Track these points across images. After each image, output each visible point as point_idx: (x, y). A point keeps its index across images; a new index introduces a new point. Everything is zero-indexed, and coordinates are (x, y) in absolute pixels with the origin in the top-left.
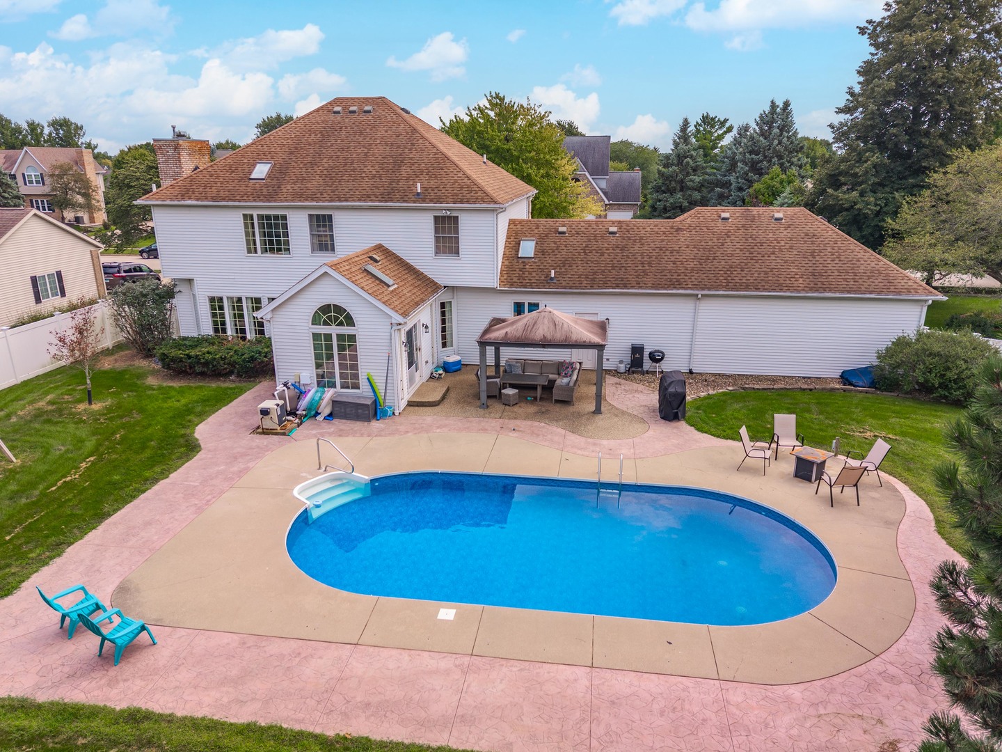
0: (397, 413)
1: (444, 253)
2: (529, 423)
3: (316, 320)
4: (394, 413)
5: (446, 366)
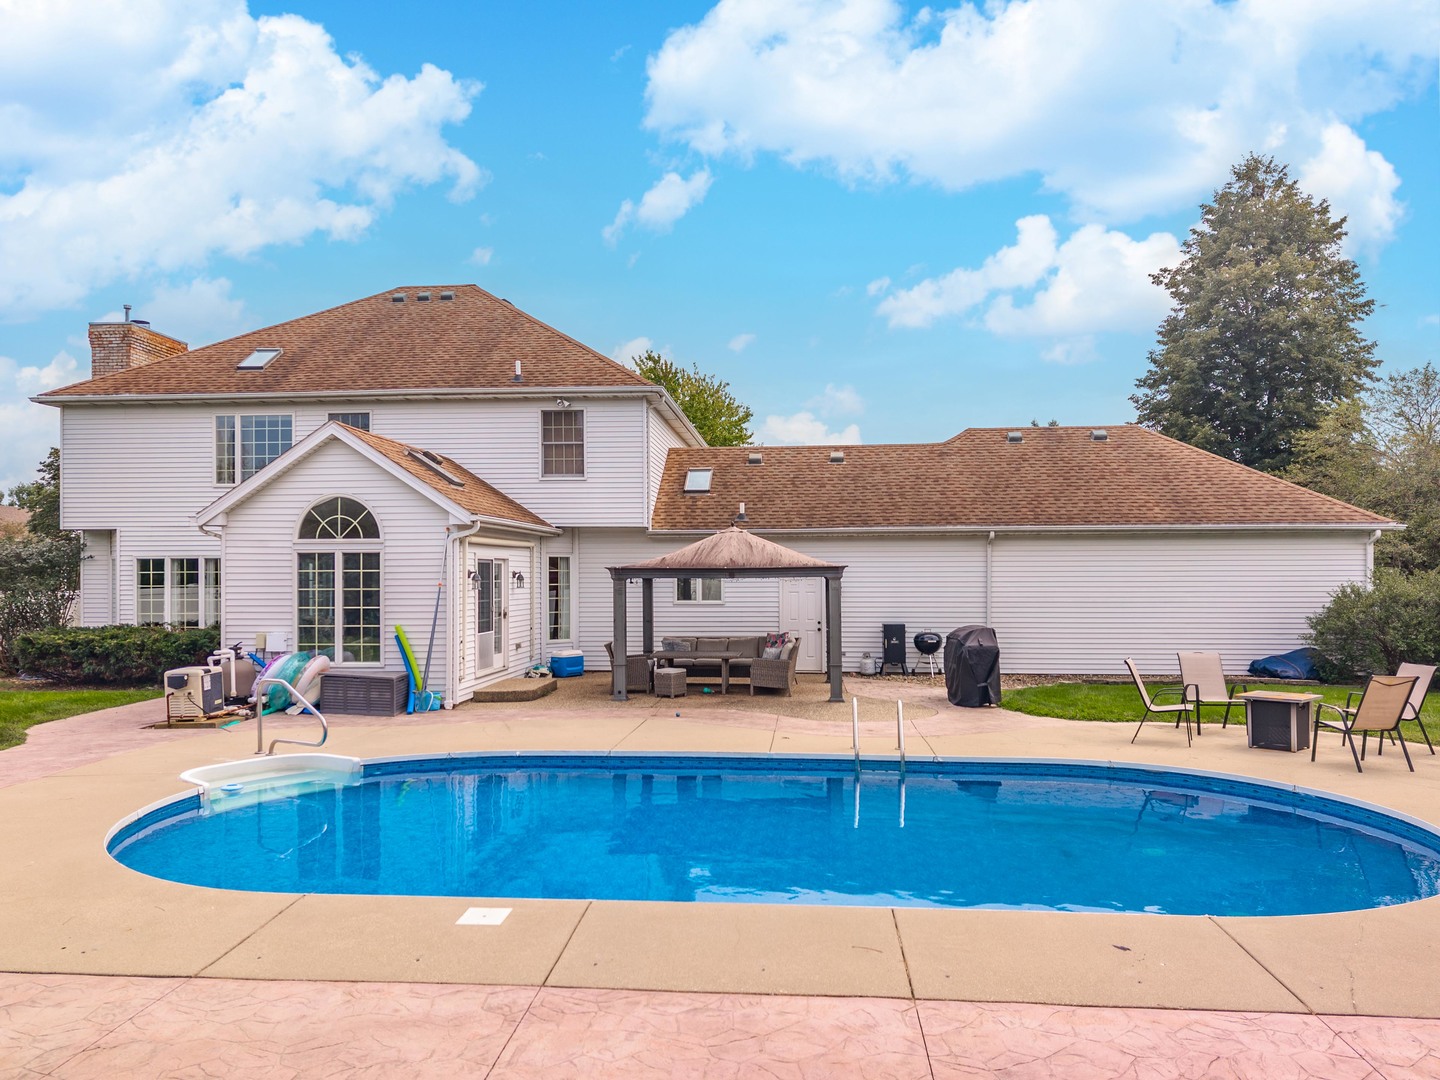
0: (448, 704)
1: (559, 472)
2: (707, 710)
3: (309, 528)
4: (442, 707)
5: (555, 665)
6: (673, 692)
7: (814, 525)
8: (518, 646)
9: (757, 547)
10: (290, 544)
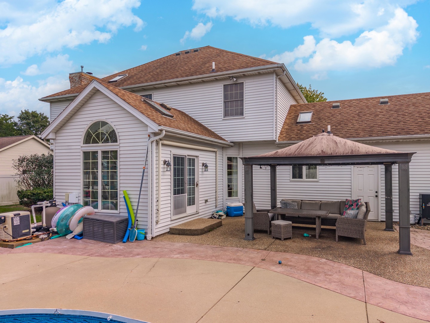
0: (149, 237)
1: (232, 115)
2: (304, 257)
3: (89, 139)
4: (145, 238)
5: (229, 211)
6: (283, 237)
7: (374, 135)
8: (206, 201)
9: (340, 143)
10: (79, 147)
